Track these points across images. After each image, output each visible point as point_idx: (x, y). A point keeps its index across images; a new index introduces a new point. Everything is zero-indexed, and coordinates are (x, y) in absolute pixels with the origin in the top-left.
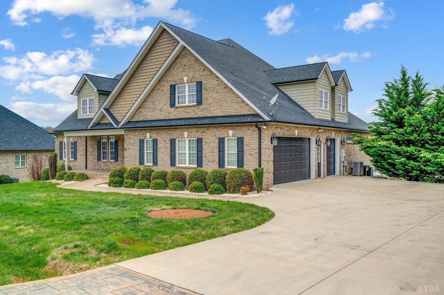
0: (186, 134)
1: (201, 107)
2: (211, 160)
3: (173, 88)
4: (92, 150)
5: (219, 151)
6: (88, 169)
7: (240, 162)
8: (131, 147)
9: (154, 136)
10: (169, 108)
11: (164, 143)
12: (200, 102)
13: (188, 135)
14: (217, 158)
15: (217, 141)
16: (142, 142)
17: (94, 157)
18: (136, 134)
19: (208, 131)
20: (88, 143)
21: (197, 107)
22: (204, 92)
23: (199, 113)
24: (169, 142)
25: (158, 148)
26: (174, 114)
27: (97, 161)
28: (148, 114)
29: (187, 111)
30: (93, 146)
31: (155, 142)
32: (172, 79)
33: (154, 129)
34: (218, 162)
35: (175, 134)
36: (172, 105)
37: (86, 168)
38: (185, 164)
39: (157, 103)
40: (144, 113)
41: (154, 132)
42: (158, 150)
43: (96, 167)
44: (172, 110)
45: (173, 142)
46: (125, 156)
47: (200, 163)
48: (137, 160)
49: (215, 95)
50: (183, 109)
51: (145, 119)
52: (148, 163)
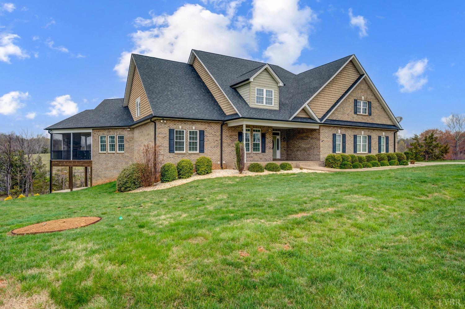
0: (363, 132)
1: (371, 117)
2: (375, 148)
3: (356, 102)
4: (229, 141)
5: (379, 143)
7: (387, 150)
8: (325, 139)
9: (344, 132)
10: (353, 114)
11: (349, 138)
12: (370, 114)
13: (364, 133)
14: (377, 147)
15: (378, 138)
16: (334, 136)
18: (330, 129)
19: (373, 132)
21: (368, 117)
22: (372, 108)
23: (369, 120)
24: (353, 137)
25: (346, 141)
26: (356, 119)
28: (340, 116)
29: (363, 118)
31: (344, 136)
32: (355, 95)
33: (343, 127)
34: (378, 149)
35: (356, 132)
36: (355, 113)
38: (360, 151)
39: (345, 109)
40: (337, 114)
41: (343, 129)
42: (346, 142)
44: (355, 116)
45: (355, 137)
46: (321, 146)
47: (370, 151)
48: (331, 150)
49: (377, 111)
50: (362, 116)
51: (337, 119)
52: (339, 152)
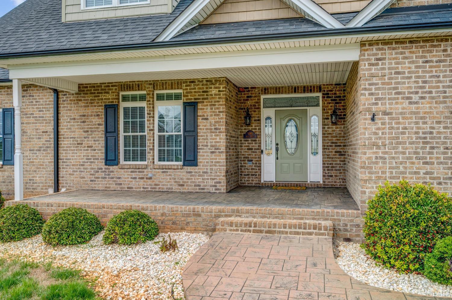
4: (78, 133)
6: (63, 190)
17: (91, 153)
20: (63, 112)
27: (104, 167)
30: (84, 122)
37: (57, 189)
43: (100, 185)
